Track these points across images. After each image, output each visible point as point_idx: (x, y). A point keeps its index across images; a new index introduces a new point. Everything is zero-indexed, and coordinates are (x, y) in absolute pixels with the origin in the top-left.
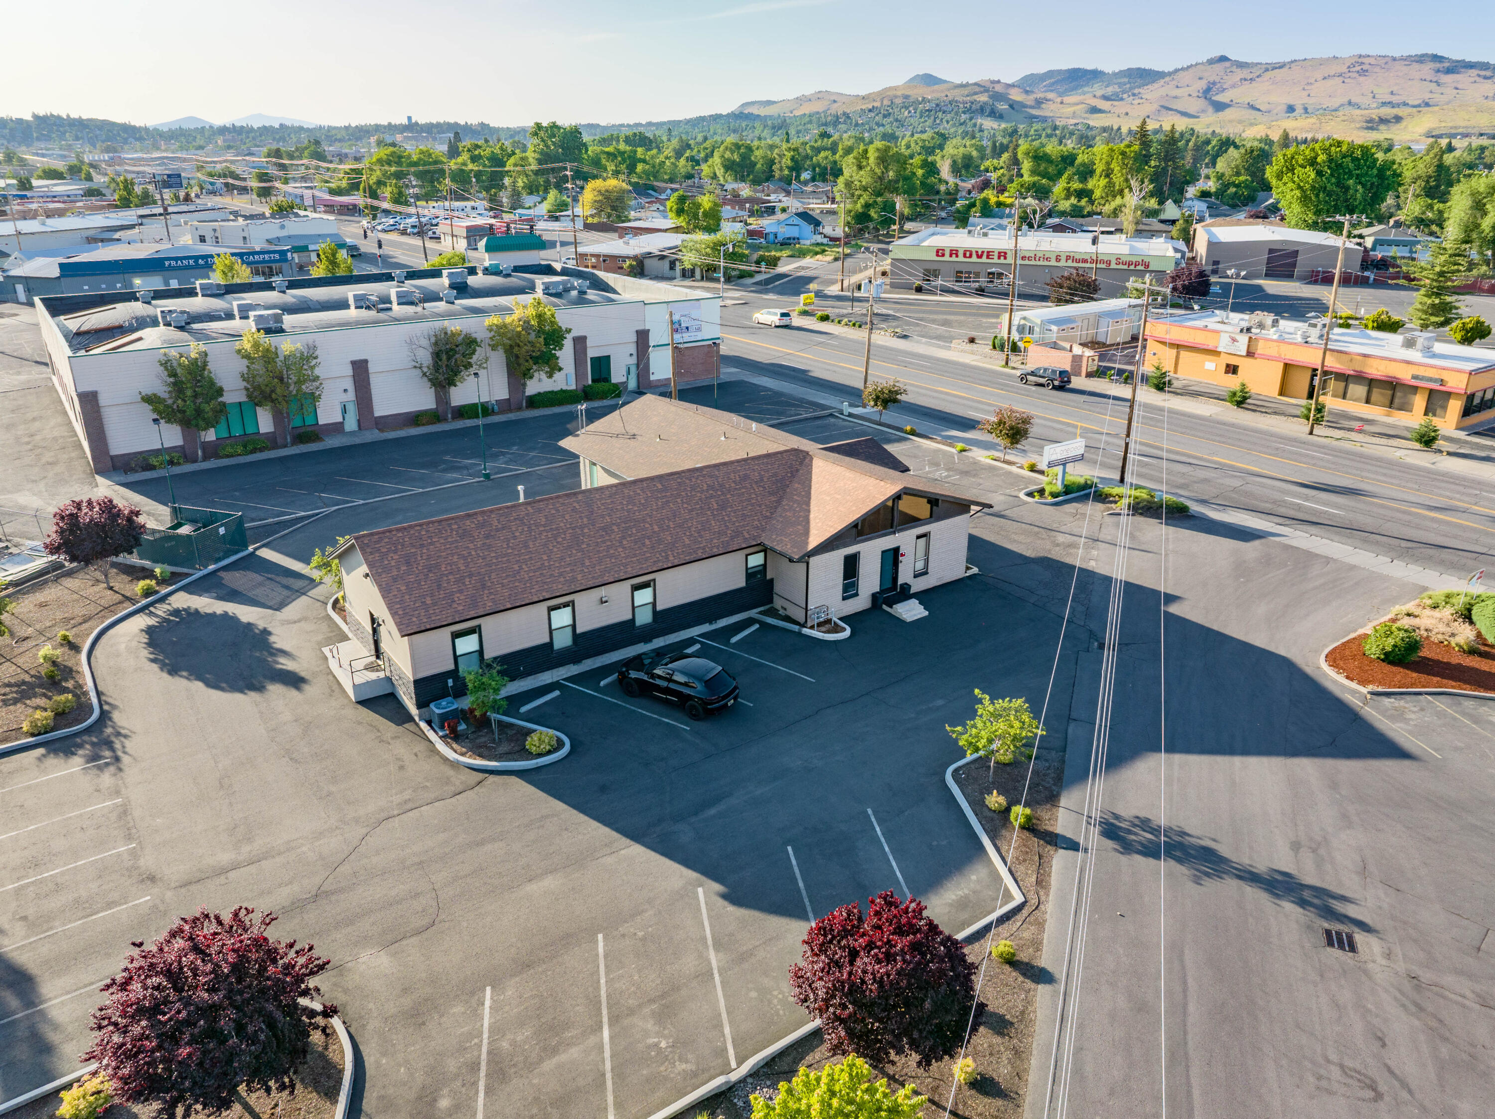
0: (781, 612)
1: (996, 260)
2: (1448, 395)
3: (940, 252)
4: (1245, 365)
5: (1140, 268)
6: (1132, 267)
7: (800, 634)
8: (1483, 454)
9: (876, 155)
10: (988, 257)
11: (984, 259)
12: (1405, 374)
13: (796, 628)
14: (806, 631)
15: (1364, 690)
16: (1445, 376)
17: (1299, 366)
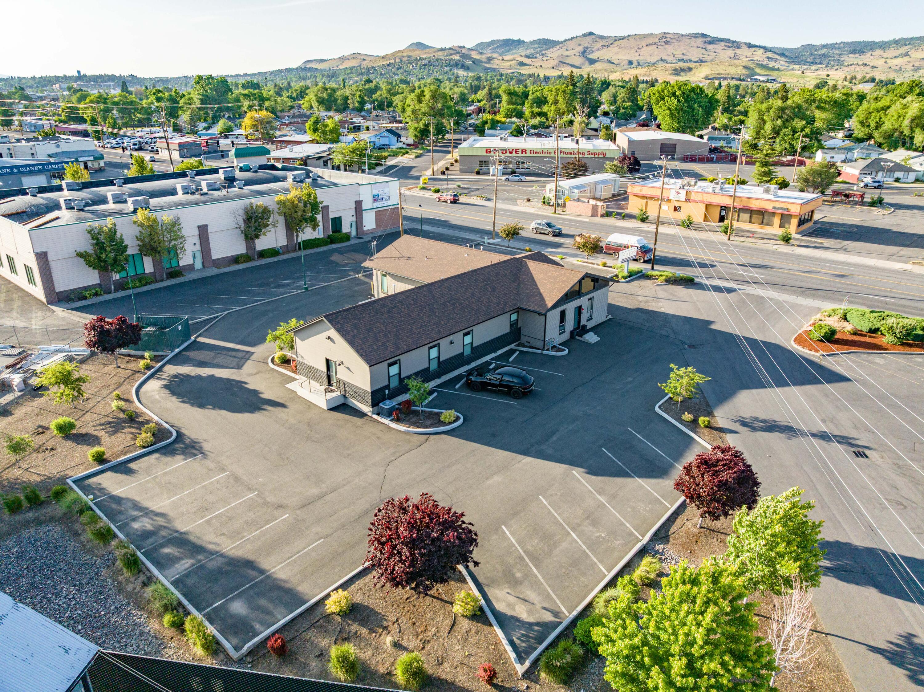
0: (527, 344)
1: (520, 155)
2: (791, 216)
3: (488, 151)
4: (684, 206)
5: (601, 156)
6: (596, 156)
7: (542, 354)
8: (813, 245)
9: (430, 94)
10: (516, 152)
11: (514, 154)
12: (769, 206)
13: (539, 351)
14: (544, 352)
15: (818, 354)
16: (789, 206)
17: (715, 206)
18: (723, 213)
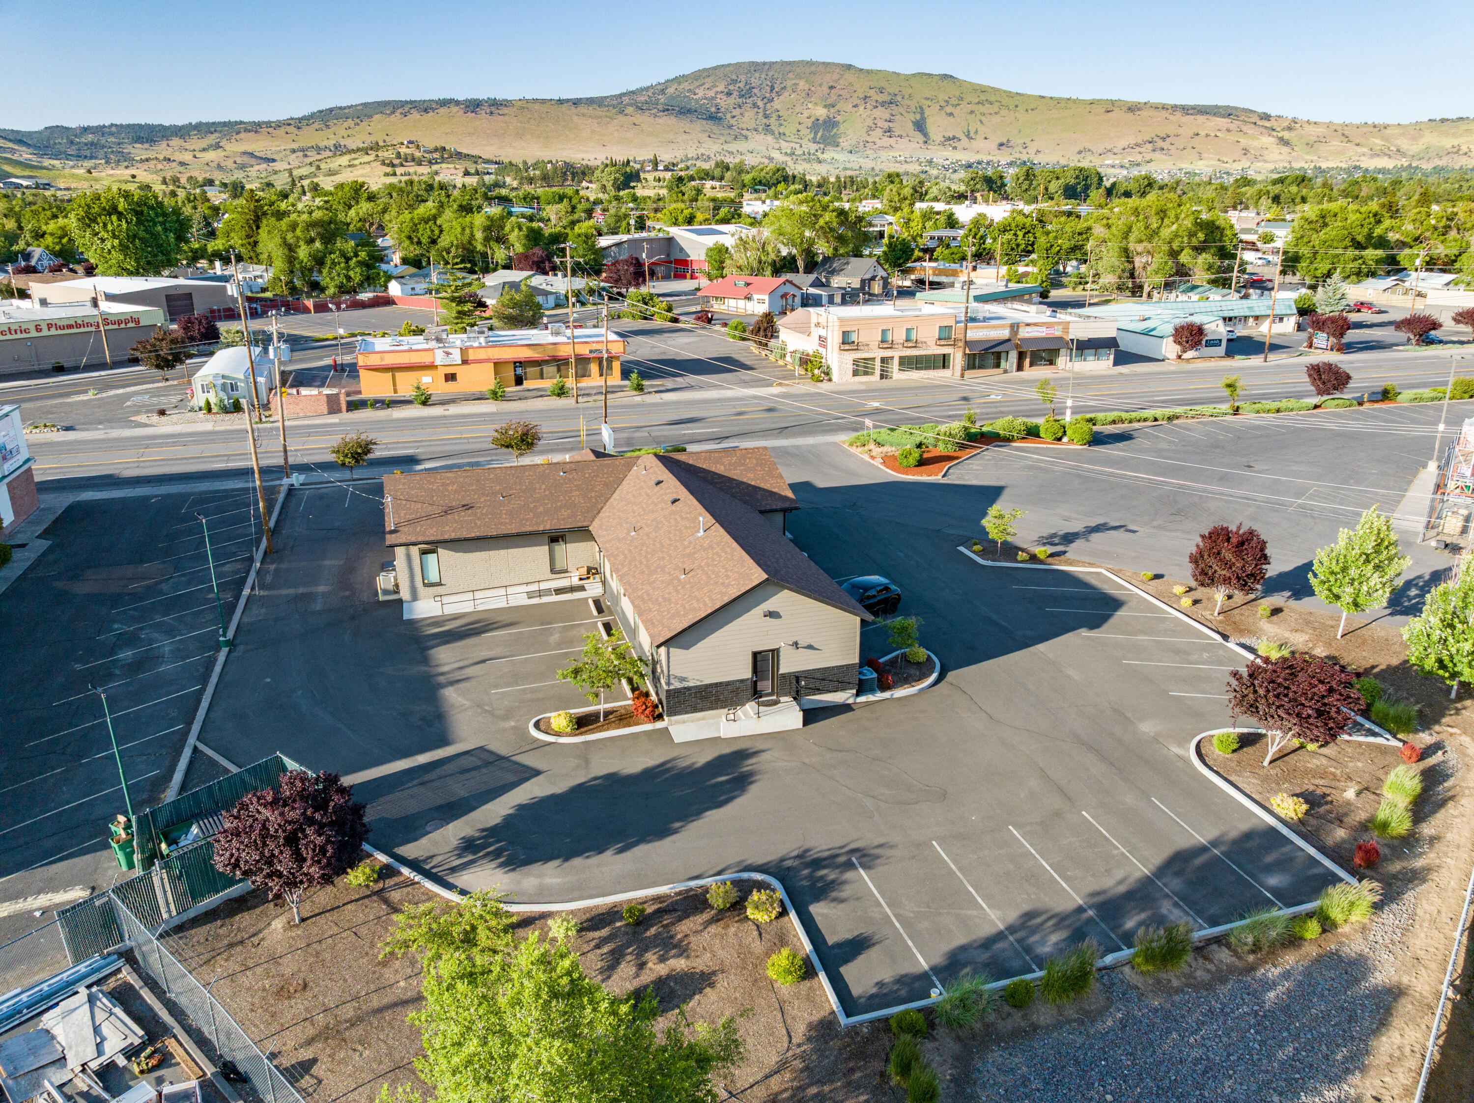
2: (612, 359)
6: (123, 326)
12: (584, 351)
15: (939, 477)
16: (609, 346)
17: (506, 363)
18: (519, 371)
